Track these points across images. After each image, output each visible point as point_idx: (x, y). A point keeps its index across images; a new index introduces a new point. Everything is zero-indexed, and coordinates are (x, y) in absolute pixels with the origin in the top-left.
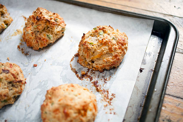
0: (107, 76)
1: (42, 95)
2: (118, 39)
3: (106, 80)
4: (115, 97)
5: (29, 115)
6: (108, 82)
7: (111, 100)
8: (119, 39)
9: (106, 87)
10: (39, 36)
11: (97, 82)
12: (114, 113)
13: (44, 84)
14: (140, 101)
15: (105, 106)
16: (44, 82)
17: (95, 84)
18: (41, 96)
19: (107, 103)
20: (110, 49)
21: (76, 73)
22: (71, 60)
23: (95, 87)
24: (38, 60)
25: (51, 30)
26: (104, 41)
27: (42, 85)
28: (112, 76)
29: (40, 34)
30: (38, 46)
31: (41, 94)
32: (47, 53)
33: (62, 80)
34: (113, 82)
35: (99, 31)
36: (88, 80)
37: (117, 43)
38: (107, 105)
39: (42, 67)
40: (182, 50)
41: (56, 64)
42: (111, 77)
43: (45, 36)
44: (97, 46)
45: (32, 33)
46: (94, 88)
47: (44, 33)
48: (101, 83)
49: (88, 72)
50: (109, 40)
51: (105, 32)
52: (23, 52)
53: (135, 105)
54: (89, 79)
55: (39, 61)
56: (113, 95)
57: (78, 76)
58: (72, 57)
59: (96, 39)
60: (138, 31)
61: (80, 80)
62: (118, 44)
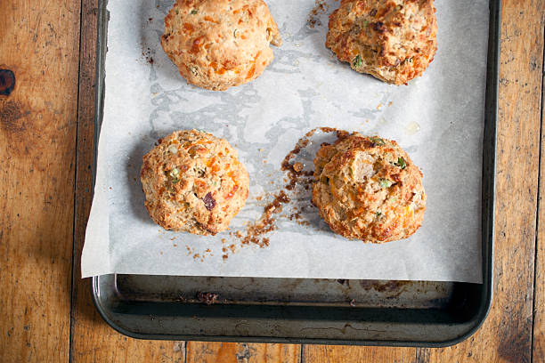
0: (309, 217)
1: (225, 103)
2: (380, 223)
3: (297, 216)
4: (261, 246)
5: (175, 99)
6: (293, 223)
7: (254, 240)
8: (380, 225)
9: (281, 221)
10: (348, 41)
11: (286, 201)
12: (225, 257)
13: (249, 97)
14: (271, 296)
15: (237, 233)
16: (254, 93)
17: (282, 199)
18: (221, 103)
19: (244, 235)
20: (351, 214)
21: (296, 151)
22: (323, 129)
23: (275, 201)
24: (304, 55)
25: (375, 59)
26: (362, 198)
27: (246, 93)
28: (311, 226)
29: (353, 41)
30: (332, 44)
31: (226, 101)
32: (330, 67)
33: (269, 128)
34: (295, 232)
35: (388, 177)
36: (286, 181)
37: (372, 224)
38: (240, 236)
39: (290, 72)
40: (428, 360)
41: (306, 99)
42: (308, 224)
43: (355, 54)
44: (352, 183)
45: (349, 24)
46: (272, 200)
47: (361, 48)
48: (287, 208)
49: (306, 174)
50: (368, 207)
51: (391, 189)
52: (315, 12)
53: (259, 287)
54: (289, 183)
55: (301, 59)
56: (266, 241)
57: (288, 157)
58: (332, 127)
59: (369, 176)
60: (450, 250)
61: (281, 167)
62: (369, 226)
